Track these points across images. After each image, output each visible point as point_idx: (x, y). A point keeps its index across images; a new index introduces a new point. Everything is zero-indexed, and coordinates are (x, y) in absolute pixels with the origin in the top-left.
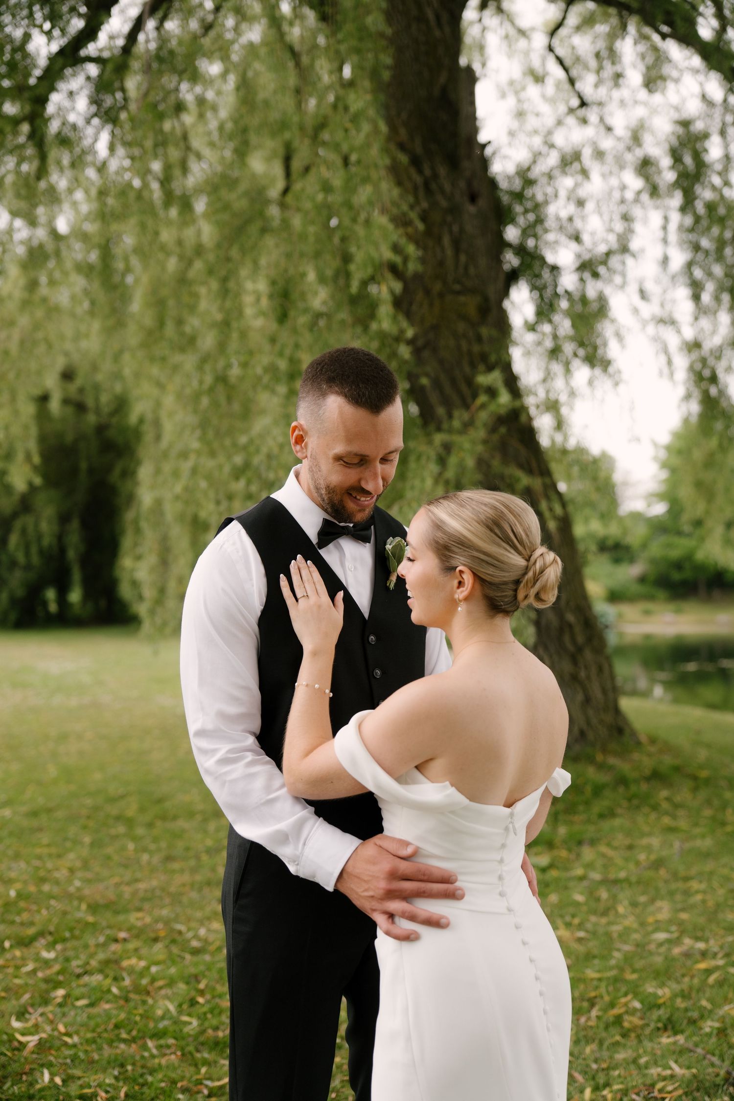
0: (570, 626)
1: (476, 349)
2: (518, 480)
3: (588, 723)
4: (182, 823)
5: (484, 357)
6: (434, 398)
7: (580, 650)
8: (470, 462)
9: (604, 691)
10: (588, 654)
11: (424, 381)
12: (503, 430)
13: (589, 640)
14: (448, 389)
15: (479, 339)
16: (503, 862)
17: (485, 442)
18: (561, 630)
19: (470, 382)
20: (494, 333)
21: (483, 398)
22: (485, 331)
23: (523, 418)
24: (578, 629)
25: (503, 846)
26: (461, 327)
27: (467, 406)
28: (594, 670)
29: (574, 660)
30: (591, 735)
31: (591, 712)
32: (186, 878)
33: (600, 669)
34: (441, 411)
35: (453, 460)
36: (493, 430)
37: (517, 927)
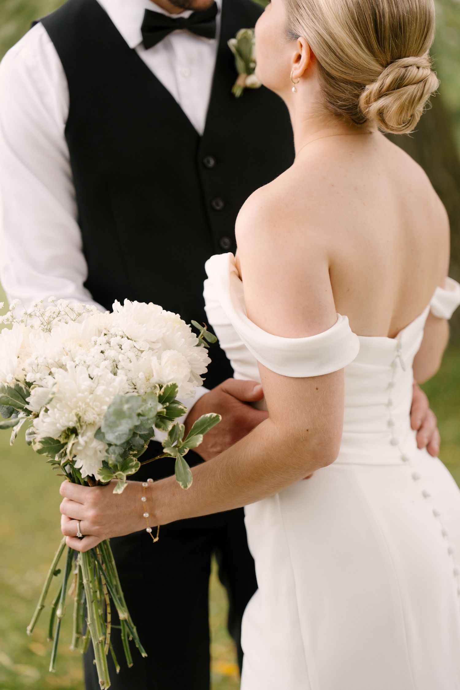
37: (415, 478)
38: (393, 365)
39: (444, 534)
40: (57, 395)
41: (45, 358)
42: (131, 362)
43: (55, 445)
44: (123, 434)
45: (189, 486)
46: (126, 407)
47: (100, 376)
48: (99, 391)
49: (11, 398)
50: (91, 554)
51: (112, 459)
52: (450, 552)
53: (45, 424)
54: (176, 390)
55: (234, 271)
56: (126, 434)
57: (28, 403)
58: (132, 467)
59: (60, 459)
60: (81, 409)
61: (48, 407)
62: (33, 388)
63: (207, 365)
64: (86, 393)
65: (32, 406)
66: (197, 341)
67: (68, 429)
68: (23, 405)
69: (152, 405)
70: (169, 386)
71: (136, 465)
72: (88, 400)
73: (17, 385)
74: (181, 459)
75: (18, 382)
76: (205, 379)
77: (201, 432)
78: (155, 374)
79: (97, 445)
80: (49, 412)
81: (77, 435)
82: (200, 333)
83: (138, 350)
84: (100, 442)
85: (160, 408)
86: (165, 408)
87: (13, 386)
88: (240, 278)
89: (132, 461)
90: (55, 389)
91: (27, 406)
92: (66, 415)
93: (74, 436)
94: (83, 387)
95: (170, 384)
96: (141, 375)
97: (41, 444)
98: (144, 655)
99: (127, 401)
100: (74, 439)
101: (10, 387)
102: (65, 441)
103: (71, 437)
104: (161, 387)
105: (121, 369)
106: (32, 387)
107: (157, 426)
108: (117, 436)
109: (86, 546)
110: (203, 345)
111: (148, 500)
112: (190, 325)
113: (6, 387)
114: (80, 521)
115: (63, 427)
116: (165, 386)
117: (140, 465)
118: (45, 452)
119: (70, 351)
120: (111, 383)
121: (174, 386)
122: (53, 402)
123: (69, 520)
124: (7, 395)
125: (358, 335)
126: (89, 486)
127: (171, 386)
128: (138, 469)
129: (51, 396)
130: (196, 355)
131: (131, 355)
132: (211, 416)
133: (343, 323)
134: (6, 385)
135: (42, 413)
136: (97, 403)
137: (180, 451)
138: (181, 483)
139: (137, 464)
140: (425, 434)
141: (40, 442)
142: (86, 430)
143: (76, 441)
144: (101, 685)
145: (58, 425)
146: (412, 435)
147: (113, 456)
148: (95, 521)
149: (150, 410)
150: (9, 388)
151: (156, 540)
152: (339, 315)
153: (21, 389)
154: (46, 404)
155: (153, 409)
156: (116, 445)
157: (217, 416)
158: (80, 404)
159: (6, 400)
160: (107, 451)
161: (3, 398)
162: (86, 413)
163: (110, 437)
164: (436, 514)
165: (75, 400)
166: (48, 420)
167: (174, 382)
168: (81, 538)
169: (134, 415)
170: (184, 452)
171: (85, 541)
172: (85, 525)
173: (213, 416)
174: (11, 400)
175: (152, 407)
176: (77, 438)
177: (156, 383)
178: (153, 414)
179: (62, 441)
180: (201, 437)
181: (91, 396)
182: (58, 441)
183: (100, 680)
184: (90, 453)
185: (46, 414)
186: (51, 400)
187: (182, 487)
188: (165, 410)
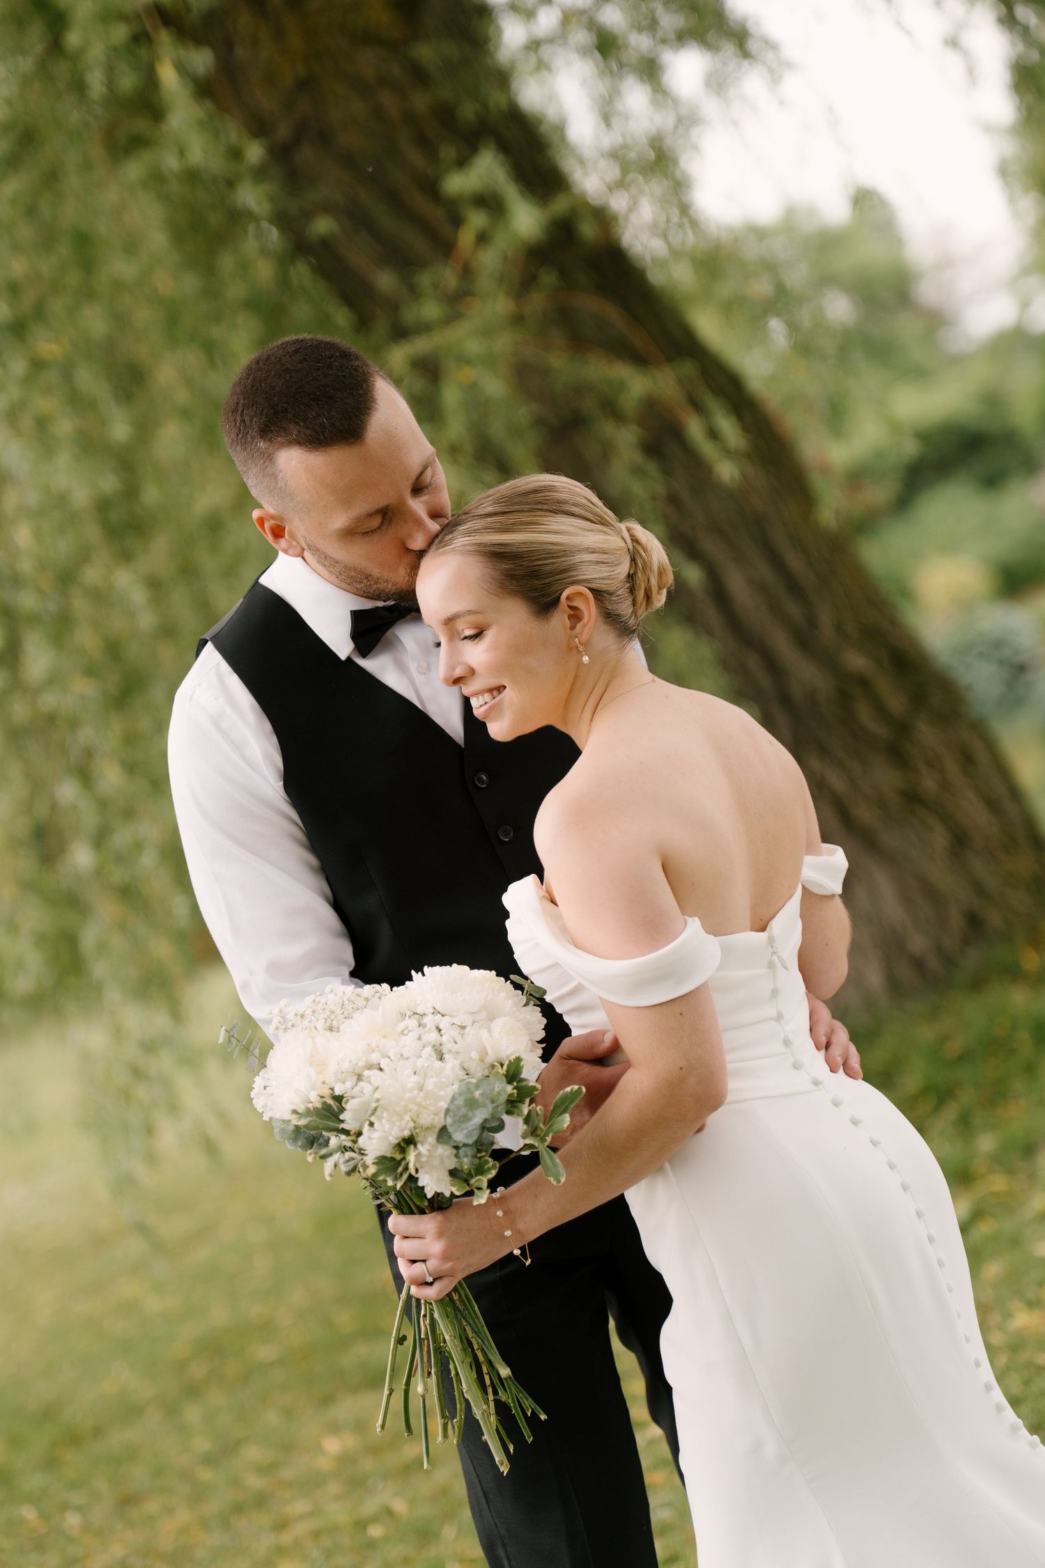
0: (863, 682)
1: (421, 101)
2: (621, 386)
3: (979, 889)
4: (119, 1437)
5: (445, 115)
6: (360, 256)
7: (903, 728)
8: (495, 386)
9: (992, 804)
10: (927, 734)
11: (323, 226)
12: (548, 278)
13: (918, 698)
14: (387, 221)
15: (420, 75)
16: (783, 1018)
17: (517, 320)
18: (844, 698)
19: (431, 188)
20: (450, 49)
21: (476, 220)
22: (426, 52)
23: (587, 230)
24: (885, 685)
25: (775, 993)
26: (368, 62)
27: (446, 248)
28: (952, 768)
29: (898, 755)
30: (994, 918)
31: (979, 867)
32: (183, 1516)
33: (967, 759)
34: (386, 281)
35: (451, 396)
36: (524, 285)
37: (836, 1104)
38: (771, 965)
39: (892, 1166)
40: (382, 1102)
41: (350, 1062)
42: (456, 1043)
43: (391, 1164)
44: (473, 1130)
45: (563, 1180)
46: (477, 1094)
47: (428, 1067)
48: (430, 1085)
49: (320, 1121)
50: (447, 1302)
51: (466, 1164)
52: (905, 1188)
53: (374, 1141)
54: (522, 1064)
55: (544, 896)
56: (476, 1129)
57: (342, 1121)
58: (489, 1169)
59: (395, 1182)
60: (413, 1112)
61: (373, 1119)
62: (347, 1102)
63: (543, 1027)
64: (416, 1092)
65: (349, 1124)
66: (524, 999)
67: (404, 1140)
68: (337, 1125)
69: (500, 1088)
70: (513, 1061)
71: (493, 1167)
72: (419, 1100)
73: (324, 1103)
74: (546, 1150)
75: (324, 1099)
76: (544, 1045)
77: (564, 1111)
78: (489, 1051)
79: (444, 1151)
80: (375, 1125)
81: (415, 1145)
82: (524, 988)
83: (459, 1026)
84: (447, 1147)
85: (510, 1089)
86: (514, 1089)
87: (319, 1105)
88: (553, 902)
89: (487, 1162)
90: (377, 1095)
91: (342, 1126)
92: (398, 1124)
93: (412, 1147)
94: (410, 1085)
95: (512, 1058)
96: (474, 1055)
97: (375, 1166)
98: (543, 1417)
99: (477, 1087)
100: (414, 1151)
101: (317, 1108)
102: (401, 1156)
103: (408, 1150)
104: (502, 1065)
105: (448, 1053)
106: (344, 1100)
107: (509, 1113)
108: (466, 1134)
109: (441, 1291)
110: (532, 1003)
111: (505, 1213)
112: (509, 981)
113: (312, 1108)
114: (424, 1261)
115: (396, 1139)
116: (506, 1063)
117: (498, 1165)
118: (381, 1175)
119: (378, 1047)
120: (440, 1073)
121: (518, 1059)
122: (378, 1113)
123: (409, 1264)
124: (314, 1118)
125: (715, 936)
126: (426, 1213)
127: (514, 1060)
128: (497, 1170)
129: (374, 1105)
130: (528, 1017)
131: (455, 1033)
132: (572, 1089)
133: (694, 926)
134: (310, 1106)
135: (366, 1129)
136: (432, 1101)
137: (543, 1140)
138: (552, 1179)
139: (494, 1165)
140: (836, 1051)
141: (374, 1163)
142: (425, 1137)
143: (417, 1152)
144: (499, 1466)
145: (391, 1138)
146: (821, 1055)
147: (465, 1160)
148: (445, 1257)
149: (499, 1094)
150: (315, 1109)
151: (528, 1263)
152: (687, 917)
153: (330, 1106)
154: (370, 1116)
155: (502, 1093)
156: (465, 1145)
157: (579, 1088)
158: (411, 1106)
159: (315, 1124)
160: (457, 1156)
161: (311, 1123)
162: (420, 1117)
163: (459, 1137)
164: (875, 1143)
165: (403, 1103)
166: (376, 1135)
167: (517, 1055)
168: (431, 1284)
169: (488, 1102)
170: (546, 1141)
171: (437, 1286)
172: (432, 1264)
173: (574, 1090)
174: (322, 1123)
175: (500, 1090)
176: (417, 1149)
177: (495, 1061)
178: (503, 1098)
179: (398, 1157)
180: (566, 1117)
181: (422, 1094)
182: (393, 1159)
183: (497, 1459)
184: (436, 1162)
185: (372, 1128)
186: (375, 1109)
187: (555, 1183)
188: (515, 1091)
